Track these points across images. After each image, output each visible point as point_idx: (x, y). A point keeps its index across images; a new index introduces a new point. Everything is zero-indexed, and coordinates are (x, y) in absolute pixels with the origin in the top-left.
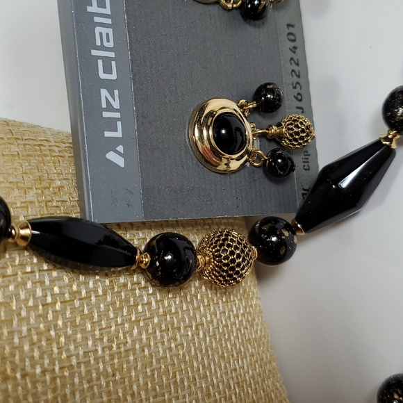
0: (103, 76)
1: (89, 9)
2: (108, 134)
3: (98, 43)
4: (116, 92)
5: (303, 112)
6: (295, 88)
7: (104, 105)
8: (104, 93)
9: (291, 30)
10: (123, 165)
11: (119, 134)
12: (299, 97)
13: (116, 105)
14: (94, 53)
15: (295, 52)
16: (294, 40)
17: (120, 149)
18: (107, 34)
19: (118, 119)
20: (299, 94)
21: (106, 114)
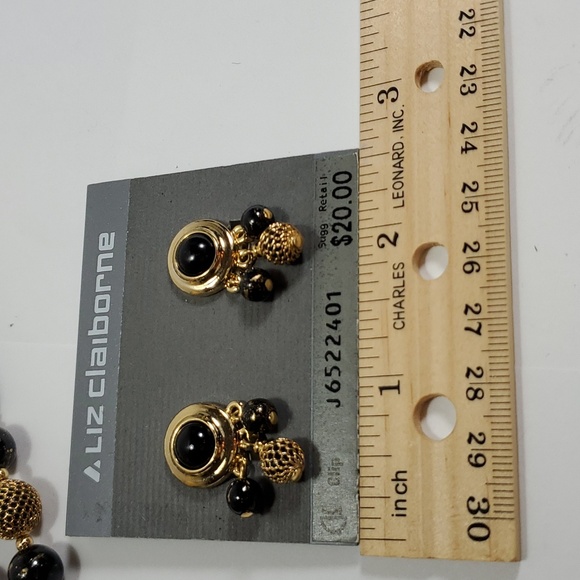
0: (92, 394)
1: (90, 333)
2: (89, 450)
3: (92, 364)
4: (101, 408)
5: (338, 406)
6: (329, 375)
7: (89, 423)
8: (91, 410)
9: (334, 300)
10: (97, 480)
11: (98, 450)
12: (335, 386)
13: (100, 421)
14: (88, 373)
15: (335, 328)
16: (338, 312)
17: (98, 464)
18: (102, 354)
19: (99, 435)
20: (334, 382)
21: (90, 431)
